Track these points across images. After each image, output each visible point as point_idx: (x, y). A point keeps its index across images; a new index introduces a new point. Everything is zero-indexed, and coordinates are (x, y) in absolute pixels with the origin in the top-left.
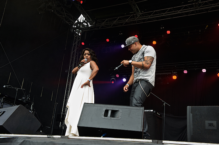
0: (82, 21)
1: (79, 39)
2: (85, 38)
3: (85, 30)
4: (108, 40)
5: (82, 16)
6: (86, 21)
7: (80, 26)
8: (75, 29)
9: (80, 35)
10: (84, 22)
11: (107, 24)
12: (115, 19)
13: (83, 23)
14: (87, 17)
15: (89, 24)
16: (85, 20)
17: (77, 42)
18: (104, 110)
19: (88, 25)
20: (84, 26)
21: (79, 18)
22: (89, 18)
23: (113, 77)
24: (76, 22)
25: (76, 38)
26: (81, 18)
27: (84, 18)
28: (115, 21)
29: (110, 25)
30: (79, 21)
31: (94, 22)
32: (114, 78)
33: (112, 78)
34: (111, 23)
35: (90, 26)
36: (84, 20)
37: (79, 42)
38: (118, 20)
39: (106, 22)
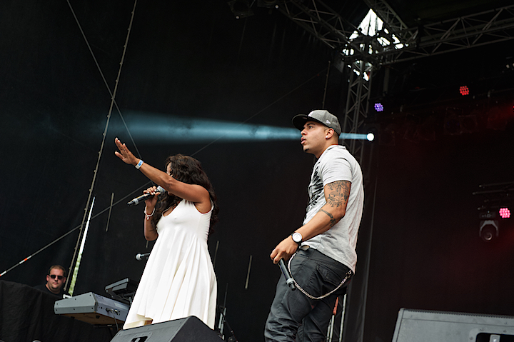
0: (372, 33)
1: (364, 91)
2: (385, 89)
3: (386, 63)
4: (464, 91)
5: (371, 14)
6: (386, 31)
7: (367, 49)
8: (351, 59)
9: (366, 78)
10: (381, 34)
11: (458, 34)
12: (488, 18)
13: (375, 37)
14: (391, 16)
15: (397, 41)
16: (383, 28)
17: (357, 105)
18: (474, 333)
19: (392, 44)
20: (380, 47)
21: (364, 25)
22: (396, 20)
23: (489, 216)
24: (354, 35)
25: (355, 89)
26: (371, 23)
27: (380, 23)
28: (489, 25)
29: (472, 39)
30: (364, 32)
31: (413, 32)
32: (492, 223)
33: (487, 223)
34: (474, 31)
35: (400, 46)
36: (380, 28)
37: (364, 103)
38: (497, 19)
39: (457, 28)
